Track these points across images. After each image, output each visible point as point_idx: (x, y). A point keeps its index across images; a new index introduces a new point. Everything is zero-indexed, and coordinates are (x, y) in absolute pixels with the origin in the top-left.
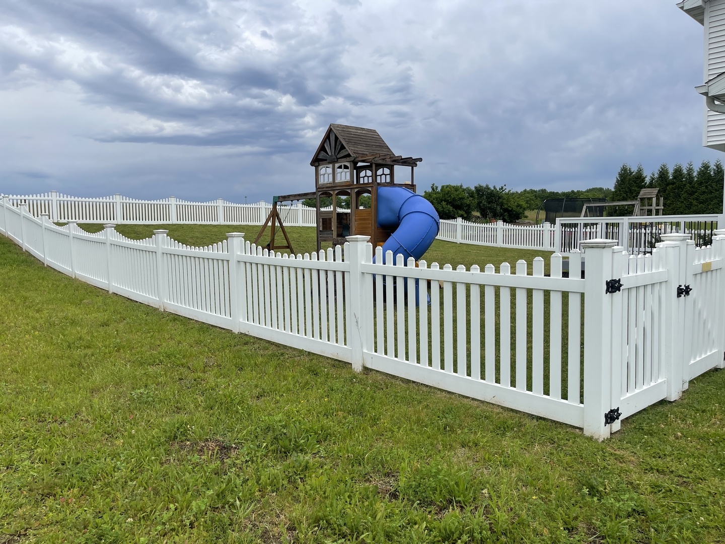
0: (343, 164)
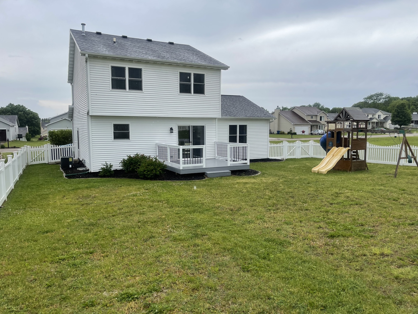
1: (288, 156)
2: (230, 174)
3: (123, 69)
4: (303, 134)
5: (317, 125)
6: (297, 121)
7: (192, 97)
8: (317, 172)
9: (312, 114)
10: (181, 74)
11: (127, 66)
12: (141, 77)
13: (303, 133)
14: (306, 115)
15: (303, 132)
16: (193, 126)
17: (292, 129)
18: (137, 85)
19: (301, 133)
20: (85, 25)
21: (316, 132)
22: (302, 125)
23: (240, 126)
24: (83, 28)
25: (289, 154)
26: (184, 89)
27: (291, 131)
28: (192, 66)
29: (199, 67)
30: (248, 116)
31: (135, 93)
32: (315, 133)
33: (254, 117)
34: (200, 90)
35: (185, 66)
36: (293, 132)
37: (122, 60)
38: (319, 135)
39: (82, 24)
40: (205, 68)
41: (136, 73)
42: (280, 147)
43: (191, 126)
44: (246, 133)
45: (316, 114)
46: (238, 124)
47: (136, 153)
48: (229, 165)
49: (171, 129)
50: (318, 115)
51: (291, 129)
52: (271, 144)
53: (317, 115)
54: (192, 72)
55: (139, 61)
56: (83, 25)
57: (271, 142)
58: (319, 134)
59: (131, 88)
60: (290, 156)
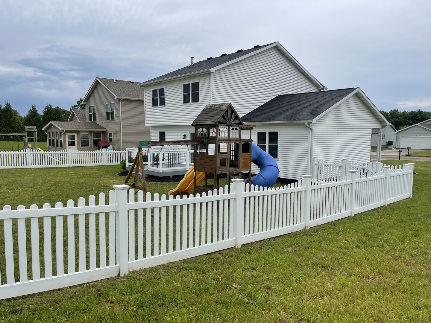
0: (235, 127)
7: (191, 106)
11: (158, 88)
20: (193, 57)
23: (270, 133)
31: (162, 108)
39: (191, 57)
46: (267, 130)
54: (190, 82)
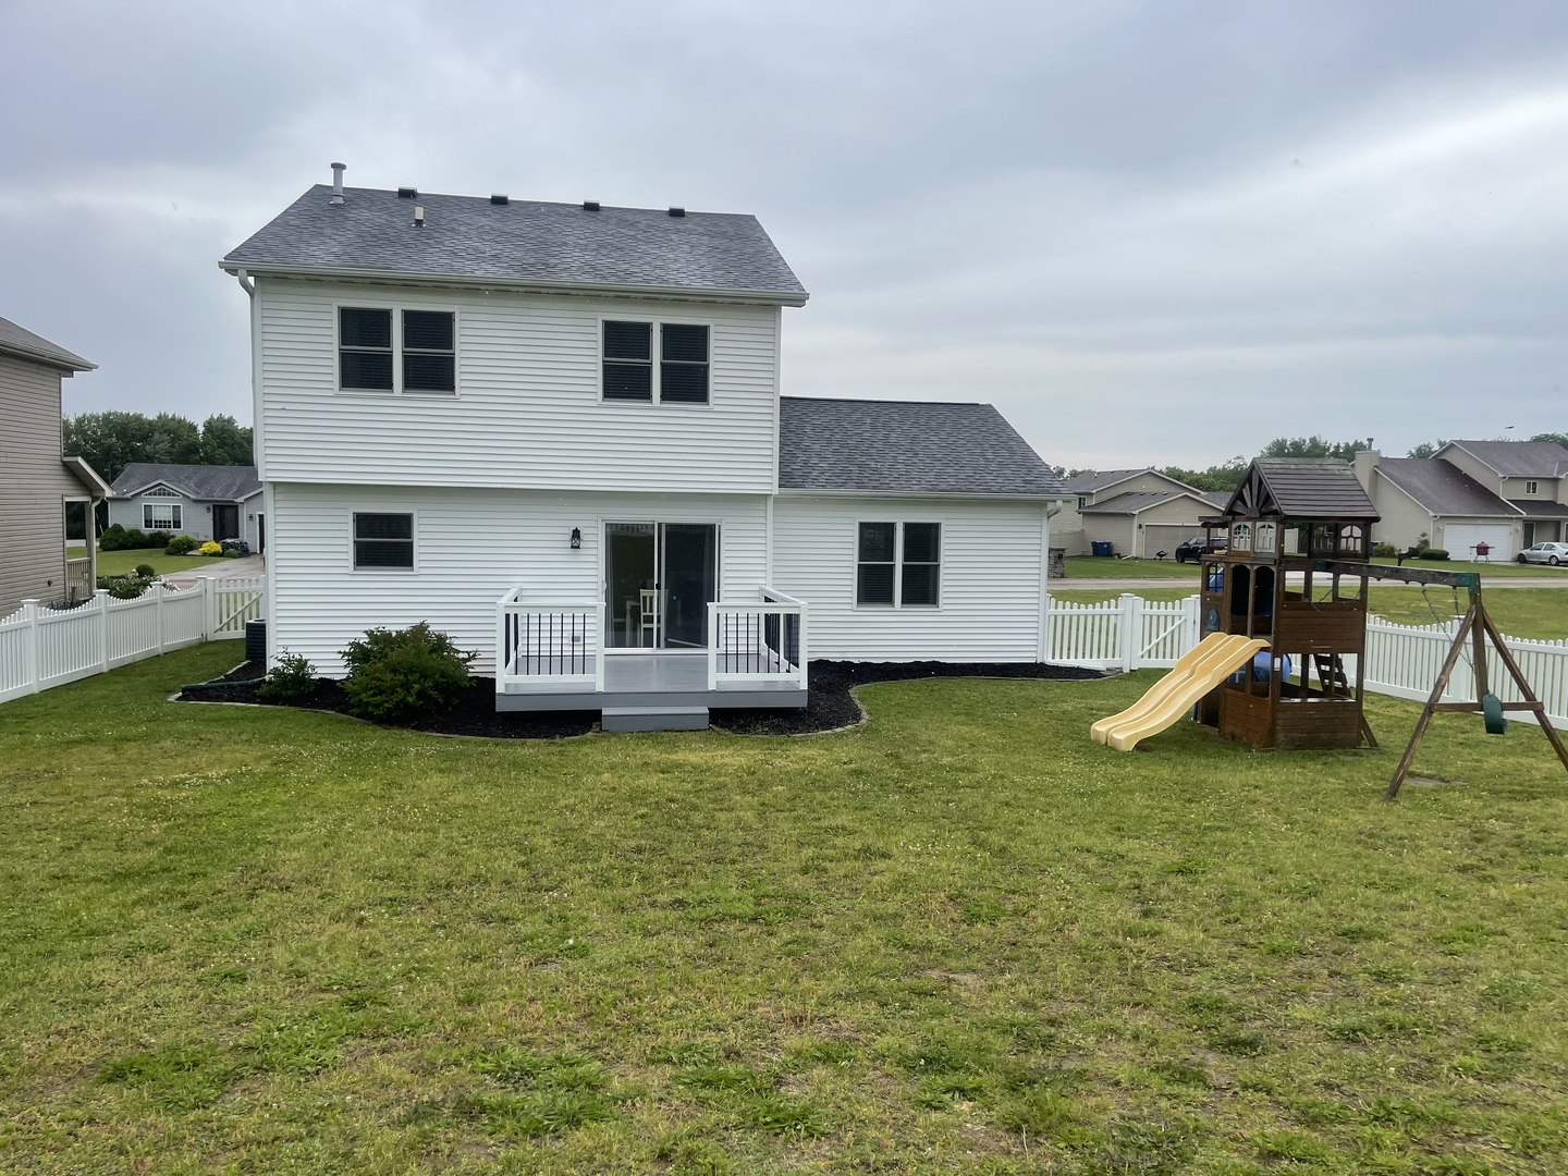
1: (1146, 658)
2: (705, 723)
3: (384, 317)
4: (1482, 558)
5: (1558, 524)
6: (1454, 503)
7: (654, 417)
8: (1104, 742)
9: (1532, 473)
10: (611, 328)
11: (397, 307)
12: (449, 343)
13: (1479, 554)
14: (1501, 475)
15: (1482, 550)
16: (668, 525)
17: (1430, 538)
18: (433, 374)
19: (1472, 556)
20: (342, 167)
21: (1542, 551)
22: (1480, 522)
23: (908, 527)
24: (338, 178)
25: (1150, 651)
26: (623, 383)
27: (1426, 543)
28: (652, 299)
29: (681, 299)
30: (944, 486)
31: (428, 403)
32: (1538, 556)
33: (971, 491)
34: (688, 384)
35: (623, 297)
36: (1433, 547)
37: (378, 284)
38: (1557, 565)
39: (333, 166)
40: (708, 301)
41: (432, 332)
42: (1105, 618)
43: (660, 525)
44: (936, 559)
45: (1555, 475)
46: (900, 518)
47: (418, 621)
48: (712, 686)
49: (576, 534)
50: (1563, 476)
51: (1424, 535)
52: (1060, 603)
53: (1556, 480)
54: (657, 319)
55: (441, 287)
56: (338, 167)
57: (1059, 596)
58: (1553, 562)
59: (411, 383)
60: (1153, 658)
